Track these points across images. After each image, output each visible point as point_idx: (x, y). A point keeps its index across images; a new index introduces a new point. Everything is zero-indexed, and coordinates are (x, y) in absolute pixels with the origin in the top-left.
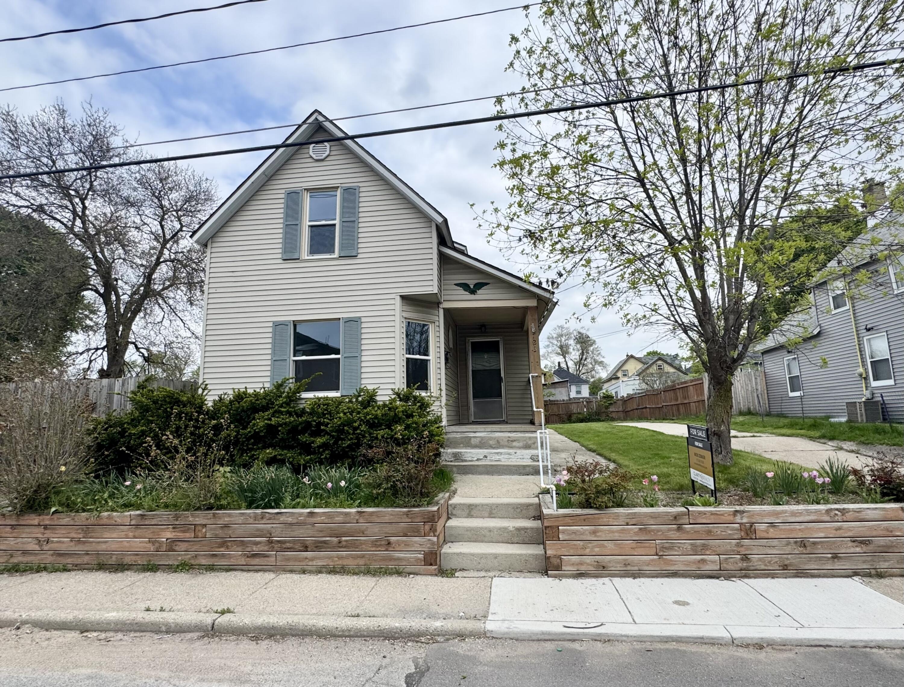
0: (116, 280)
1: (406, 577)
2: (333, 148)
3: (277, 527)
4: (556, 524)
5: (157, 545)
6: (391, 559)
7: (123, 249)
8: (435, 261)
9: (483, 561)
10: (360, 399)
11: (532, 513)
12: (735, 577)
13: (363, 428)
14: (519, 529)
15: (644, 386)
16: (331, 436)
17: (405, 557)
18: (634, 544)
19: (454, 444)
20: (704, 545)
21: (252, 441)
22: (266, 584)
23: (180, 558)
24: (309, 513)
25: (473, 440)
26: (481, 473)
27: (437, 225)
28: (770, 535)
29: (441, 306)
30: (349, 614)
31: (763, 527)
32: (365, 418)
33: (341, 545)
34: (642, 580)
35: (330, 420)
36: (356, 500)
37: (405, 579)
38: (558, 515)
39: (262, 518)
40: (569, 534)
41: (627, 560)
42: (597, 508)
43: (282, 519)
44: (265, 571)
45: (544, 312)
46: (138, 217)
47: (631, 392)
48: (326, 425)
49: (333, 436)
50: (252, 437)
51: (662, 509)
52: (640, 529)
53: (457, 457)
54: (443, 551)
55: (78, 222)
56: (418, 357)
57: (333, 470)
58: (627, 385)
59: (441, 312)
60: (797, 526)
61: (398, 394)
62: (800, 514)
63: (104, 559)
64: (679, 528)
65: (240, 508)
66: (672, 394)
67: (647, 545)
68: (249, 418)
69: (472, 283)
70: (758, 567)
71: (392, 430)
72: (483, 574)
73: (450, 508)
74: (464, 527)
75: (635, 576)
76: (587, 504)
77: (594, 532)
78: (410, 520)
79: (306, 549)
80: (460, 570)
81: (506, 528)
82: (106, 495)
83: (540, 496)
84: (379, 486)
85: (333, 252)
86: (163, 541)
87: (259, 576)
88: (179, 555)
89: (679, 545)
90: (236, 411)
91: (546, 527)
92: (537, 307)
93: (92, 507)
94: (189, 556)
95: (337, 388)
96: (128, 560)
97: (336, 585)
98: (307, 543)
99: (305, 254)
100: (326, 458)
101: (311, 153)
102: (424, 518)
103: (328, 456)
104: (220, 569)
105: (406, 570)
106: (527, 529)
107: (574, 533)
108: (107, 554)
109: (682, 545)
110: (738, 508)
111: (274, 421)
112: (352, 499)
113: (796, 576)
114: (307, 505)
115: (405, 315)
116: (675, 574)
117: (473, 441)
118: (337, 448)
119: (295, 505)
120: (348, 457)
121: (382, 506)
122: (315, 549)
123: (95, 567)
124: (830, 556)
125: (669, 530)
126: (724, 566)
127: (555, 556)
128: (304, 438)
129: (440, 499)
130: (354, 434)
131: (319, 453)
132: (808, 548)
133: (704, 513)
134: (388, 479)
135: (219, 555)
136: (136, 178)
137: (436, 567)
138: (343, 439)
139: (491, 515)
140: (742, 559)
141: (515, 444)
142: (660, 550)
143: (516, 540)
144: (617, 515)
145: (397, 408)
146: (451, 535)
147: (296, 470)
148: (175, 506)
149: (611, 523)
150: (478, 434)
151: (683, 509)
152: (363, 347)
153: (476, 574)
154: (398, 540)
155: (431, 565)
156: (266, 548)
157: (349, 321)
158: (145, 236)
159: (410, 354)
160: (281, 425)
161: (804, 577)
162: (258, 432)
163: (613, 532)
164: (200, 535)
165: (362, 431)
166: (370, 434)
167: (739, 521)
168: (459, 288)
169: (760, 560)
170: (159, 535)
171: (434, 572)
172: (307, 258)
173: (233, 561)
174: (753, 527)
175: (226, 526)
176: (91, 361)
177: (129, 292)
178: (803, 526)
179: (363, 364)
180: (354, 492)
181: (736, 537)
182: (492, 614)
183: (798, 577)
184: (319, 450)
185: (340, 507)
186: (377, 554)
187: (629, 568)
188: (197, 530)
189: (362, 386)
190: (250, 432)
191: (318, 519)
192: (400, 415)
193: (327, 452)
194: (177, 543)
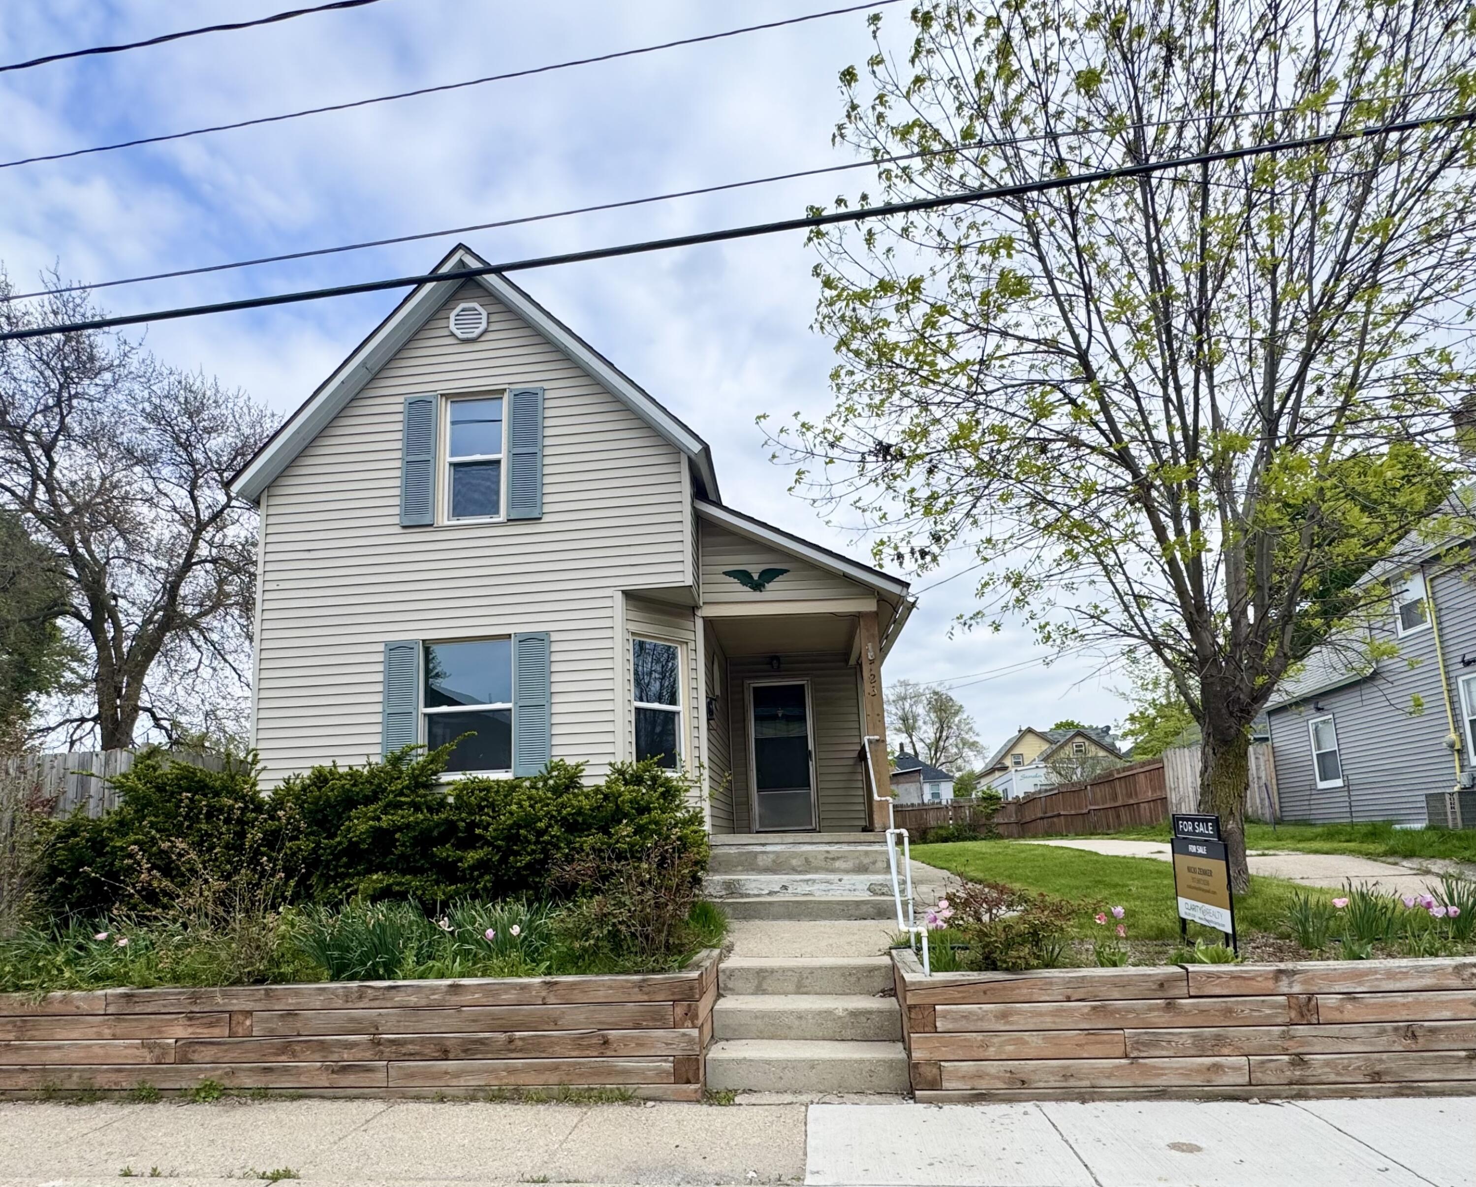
0: (115, 597)
1: (639, 1105)
2: (494, 318)
3: (388, 1014)
4: (931, 1000)
5: (157, 1051)
6: (611, 1072)
7: (124, 538)
8: (688, 527)
9: (789, 1074)
10: (551, 782)
11: (879, 983)
12: (1279, 1097)
13: (555, 831)
14: (855, 1014)
15: (1055, 779)
16: (494, 847)
17: (638, 1068)
18: (1081, 1037)
19: (728, 865)
20: (1218, 1037)
21: (345, 859)
22: (367, 1121)
23: (202, 1076)
24: (450, 986)
25: (760, 858)
26: (776, 918)
27: (689, 459)
28: (1347, 1017)
29: (699, 613)
30: (527, 1176)
31: (1333, 1000)
32: (559, 812)
33: (512, 1047)
34: (1099, 1105)
35: (493, 818)
36: (542, 961)
37: (639, 1110)
38: (934, 983)
39: (360, 997)
40: (955, 1020)
41: (1068, 1067)
42: (1007, 970)
43: (399, 998)
44: (366, 1098)
45: (888, 627)
46: (150, 481)
47: (1032, 790)
48: (486, 828)
49: (499, 848)
50: (345, 852)
51: (1132, 970)
52: (1094, 1008)
53: (731, 888)
54: (710, 1055)
55: (41, 493)
56: (656, 706)
57: (498, 908)
58: (1024, 777)
59: (700, 623)
60: (1399, 998)
61: (621, 772)
62: (1405, 974)
63: (55, 1080)
64: (1170, 1005)
65: (318, 980)
66: (1107, 789)
67: (1105, 1038)
68: (340, 818)
69: (755, 572)
70: (1324, 1078)
71: (610, 836)
72: (788, 1098)
73: (722, 977)
74: (751, 1011)
75: (1083, 1099)
76: (989, 963)
77: (1004, 1016)
78: (646, 998)
79: (445, 1055)
80: (744, 1092)
81: (829, 1012)
82: (60, 959)
83: (894, 952)
84: (586, 934)
85: (497, 512)
86: (169, 1045)
87: (353, 1107)
88: (200, 1069)
89: (1169, 1037)
90: (315, 803)
91: (910, 1008)
92: (876, 614)
93: (33, 981)
94: (219, 1072)
95: (507, 766)
96: (101, 1081)
97: (504, 1121)
98: (448, 1043)
99: (443, 514)
100: (485, 888)
101: (453, 328)
102: (673, 994)
103: (489, 885)
104: (281, 1096)
105: (639, 1093)
106: (870, 1012)
107: (966, 1017)
108: (63, 1071)
109: (1176, 1039)
110: (1282, 966)
111: (385, 821)
112: (533, 961)
113: (1398, 1093)
114: (448, 973)
115: (633, 627)
116: (1161, 1094)
117: (761, 861)
118: (507, 870)
119: (424, 972)
120: (528, 887)
121: (592, 972)
122: (462, 1055)
123: (39, 1094)
124: (1463, 1054)
125: (1150, 1009)
126: (1258, 1076)
127: (928, 1062)
128: (445, 852)
129: (703, 960)
130: (537, 842)
131: (472, 878)
132: (1421, 1040)
133: (1218, 976)
134: (602, 919)
135: (278, 1068)
136: (143, 410)
137: (698, 1086)
138: (517, 854)
139: (800, 989)
140: (1292, 1063)
141: (837, 864)
142: (1133, 1048)
143: (848, 1033)
144: (1049, 983)
145: (620, 795)
146: (726, 1027)
147: (429, 910)
148: (194, 977)
149: (1034, 999)
150: (769, 848)
151: (1176, 969)
152: (555, 688)
153: (775, 1098)
154: (624, 1037)
155: (688, 1082)
156: (368, 1054)
157: (526, 639)
158: (162, 513)
159: (641, 700)
160: (399, 829)
161: (1414, 1096)
162: (357, 843)
163: (1040, 1014)
164: (240, 1031)
165: (553, 837)
166: (569, 843)
167: (1286, 990)
168: (732, 579)
169: (1327, 1063)
170: (160, 1032)
171: (693, 1096)
172: (446, 523)
173: (304, 1081)
174: (1313, 1002)
175: (291, 1014)
176: (72, 743)
177: (139, 620)
178: (1410, 998)
179: (555, 719)
180: (537, 949)
181: (1279, 1020)
182: (813, 1173)
183: (1402, 1095)
184: (471, 874)
185: (511, 975)
186: (583, 1064)
187: (1072, 1083)
188: (234, 1023)
189: (556, 760)
190: (340, 843)
191: (467, 998)
192: (627, 807)
193: (487, 877)
194: (197, 1047)
